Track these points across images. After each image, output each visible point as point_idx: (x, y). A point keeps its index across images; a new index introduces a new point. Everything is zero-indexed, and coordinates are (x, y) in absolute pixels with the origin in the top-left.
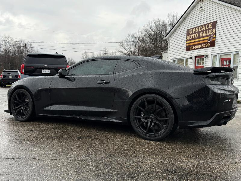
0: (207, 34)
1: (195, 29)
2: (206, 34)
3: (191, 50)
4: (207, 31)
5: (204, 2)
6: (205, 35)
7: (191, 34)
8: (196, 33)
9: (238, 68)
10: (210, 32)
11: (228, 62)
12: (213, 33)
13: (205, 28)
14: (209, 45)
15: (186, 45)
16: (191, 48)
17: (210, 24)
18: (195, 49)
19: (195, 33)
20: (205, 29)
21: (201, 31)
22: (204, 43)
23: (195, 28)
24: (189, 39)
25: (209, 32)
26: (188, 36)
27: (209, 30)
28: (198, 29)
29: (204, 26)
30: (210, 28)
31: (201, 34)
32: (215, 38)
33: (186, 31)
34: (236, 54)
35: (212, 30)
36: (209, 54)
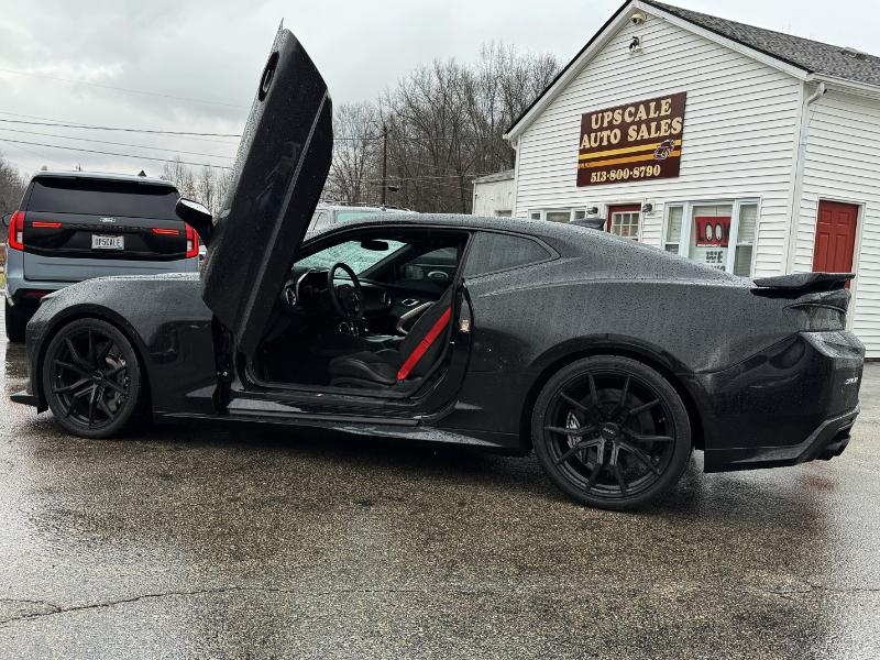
0: (653, 135)
1: (610, 113)
2: (649, 134)
3: (596, 183)
4: (653, 125)
5: (647, 24)
6: (646, 136)
7: (596, 131)
8: (617, 127)
9: (755, 251)
10: (663, 127)
11: (718, 229)
12: (674, 132)
13: (648, 113)
15: (577, 165)
16: (594, 178)
17: (663, 102)
18: (608, 181)
19: (611, 127)
20: (644, 117)
21: (633, 123)
22: (640, 164)
23: (613, 110)
24: (588, 146)
25: (658, 128)
26: (586, 136)
27: (659, 119)
28: (623, 115)
29: (642, 108)
30: (663, 113)
31: (632, 135)
32: (679, 148)
33: (580, 118)
34: (749, 207)
35: (669, 121)
36: (658, 201)
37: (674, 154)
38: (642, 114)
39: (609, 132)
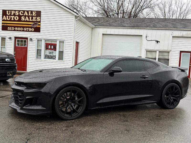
0: (30, 20)
3: (10, 30)
4: (30, 18)
6: (28, 20)
7: (9, 15)
9: (64, 52)
10: (34, 19)
11: (52, 46)
12: (37, 20)
14: (33, 30)
15: (2, 24)
19: (14, 15)
20: (27, 15)
21: (23, 16)
22: (26, 27)
23: (15, 11)
24: (5, 19)
25: (32, 19)
26: (4, 16)
28: (19, 13)
29: (26, 12)
30: (33, 15)
31: (23, 18)
32: (40, 25)
34: (62, 42)
35: (36, 17)
36: (33, 38)
37: (38, 26)
38: (26, 13)
39: (14, 17)
